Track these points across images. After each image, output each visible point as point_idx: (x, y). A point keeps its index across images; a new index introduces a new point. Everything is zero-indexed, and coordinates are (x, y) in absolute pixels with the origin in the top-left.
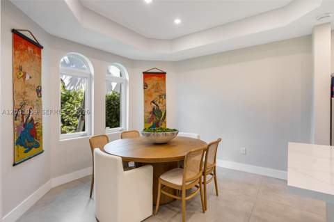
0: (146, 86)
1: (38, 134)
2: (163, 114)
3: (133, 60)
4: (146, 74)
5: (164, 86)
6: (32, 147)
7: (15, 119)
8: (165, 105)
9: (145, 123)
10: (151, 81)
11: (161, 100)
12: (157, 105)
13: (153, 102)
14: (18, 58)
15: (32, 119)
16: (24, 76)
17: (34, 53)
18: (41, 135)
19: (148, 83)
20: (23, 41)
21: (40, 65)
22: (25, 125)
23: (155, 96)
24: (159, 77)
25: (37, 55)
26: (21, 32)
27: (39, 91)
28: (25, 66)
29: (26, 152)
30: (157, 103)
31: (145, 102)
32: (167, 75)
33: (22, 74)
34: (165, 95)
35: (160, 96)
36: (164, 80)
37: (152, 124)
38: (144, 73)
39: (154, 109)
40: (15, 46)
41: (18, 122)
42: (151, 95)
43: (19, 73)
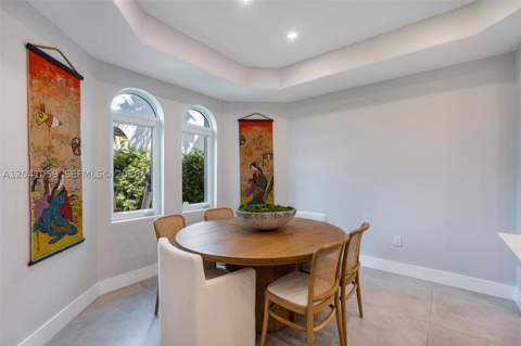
0: (242, 140)
1: (74, 214)
2: (269, 184)
3: (224, 102)
4: (244, 123)
5: (271, 139)
6: (64, 233)
7: (32, 189)
8: (272, 170)
9: (242, 195)
10: (250, 133)
11: (265, 161)
12: (259, 169)
13: (254, 164)
14: (39, 91)
15: (64, 190)
16: (49, 121)
17: (67, 85)
18: (81, 215)
19: (245, 136)
20: (47, 65)
21: (78, 106)
22: (50, 199)
23: (257, 155)
24: (263, 126)
25: (72, 89)
26: (43, 50)
27: (76, 146)
28: (51, 105)
29: (52, 242)
30: (260, 166)
31: (242, 164)
32: (274, 124)
33: (45, 117)
34: (272, 155)
35: (264, 156)
36: (271, 130)
37: (252, 197)
38: (239, 120)
39: (254, 175)
40: (33, 71)
41: (38, 195)
42: (250, 154)
43: (39, 115)
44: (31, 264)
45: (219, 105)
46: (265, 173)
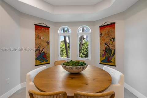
0: (101, 34)
2: (113, 52)
4: (101, 27)
5: (114, 32)
6: (44, 61)
8: (115, 46)
9: (100, 57)
10: (104, 31)
11: (111, 42)
13: (106, 44)
14: (37, 33)
15: (44, 52)
16: (40, 38)
17: (45, 30)
18: (49, 57)
19: (102, 32)
20: (40, 27)
21: (49, 34)
22: (40, 54)
23: (107, 40)
24: (110, 27)
25: (47, 30)
27: (48, 43)
28: (41, 35)
29: (40, 62)
30: (108, 44)
31: (101, 44)
32: (116, 24)
33: (39, 37)
34: (114, 39)
35: (111, 40)
36: (114, 28)
37: (104, 58)
38: (99, 27)
39: (106, 48)
40: (36, 29)
42: (104, 40)
43: (37, 37)
44: (35, 66)
45: (91, 23)
46: (111, 48)
